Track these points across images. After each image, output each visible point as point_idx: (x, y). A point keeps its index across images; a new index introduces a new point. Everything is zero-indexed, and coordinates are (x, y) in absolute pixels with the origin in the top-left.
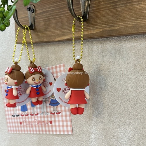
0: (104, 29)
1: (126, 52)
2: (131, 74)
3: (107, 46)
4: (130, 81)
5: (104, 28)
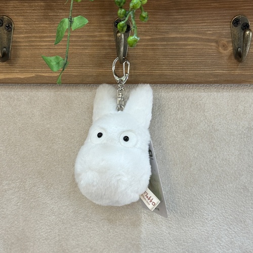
0: (38, 74)
1: (66, 103)
2: (73, 131)
3: (37, 93)
4: (73, 140)
5: (38, 72)
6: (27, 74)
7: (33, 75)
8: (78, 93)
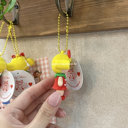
3: (89, 40)
6: (81, 25)
7: (85, 25)
8: (116, 38)
